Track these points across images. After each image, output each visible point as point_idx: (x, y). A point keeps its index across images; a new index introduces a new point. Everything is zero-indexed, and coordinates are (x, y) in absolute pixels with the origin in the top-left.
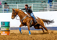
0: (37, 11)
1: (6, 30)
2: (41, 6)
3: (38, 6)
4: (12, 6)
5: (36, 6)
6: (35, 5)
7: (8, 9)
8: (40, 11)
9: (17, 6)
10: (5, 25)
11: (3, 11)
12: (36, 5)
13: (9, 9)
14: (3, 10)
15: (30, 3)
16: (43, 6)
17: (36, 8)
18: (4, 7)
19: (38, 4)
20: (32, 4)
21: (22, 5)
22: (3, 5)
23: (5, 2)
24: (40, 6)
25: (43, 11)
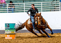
0: (47, 11)
1: (11, 33)
2: (52, 5)
3: (48, 5)
4: (18, 4)
5: (46, 5)
7: (13, 8)
8: (50, 11)
9: (24, 5)
10: (9, 28)
11: (8, 11)
12: (46, 3)
13: (15, 8)
14: (8, 9)
15: (39, 2)
16: (54, 5)
17: (46, 7)
18: (9, 6)
19: (48, 3)
20: (42, 3)
22: (8, 4)
24: (50, 5)
25: (55, 11)
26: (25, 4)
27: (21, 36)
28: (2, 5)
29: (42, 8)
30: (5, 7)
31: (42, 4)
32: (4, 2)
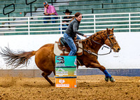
26: (96, 16)
28: (50, 18)
29: (130, 25)
30: (56, 22)
31: (130, 17)
32: (53, 12)
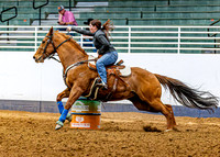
0: (193, 52)
2: (209, 35)
3: (196, 35)
6: (187, 30)
8: (203, 52)
9: (130, 32)
12: (192, 29)
14: (82, 42)
15: (171, 24)
16: (215, 35)
17: (191, 41)
19: (197, 30)
20: (179, 27)
21: (144, 29)
22: (82, 28)
23: (90, 16)
24: (204, 35)
25: (215, 52)
26: (132, 29)
27: (115, 121)
29: (179, 43)
31: (179, 32)
32: (71, 20)
